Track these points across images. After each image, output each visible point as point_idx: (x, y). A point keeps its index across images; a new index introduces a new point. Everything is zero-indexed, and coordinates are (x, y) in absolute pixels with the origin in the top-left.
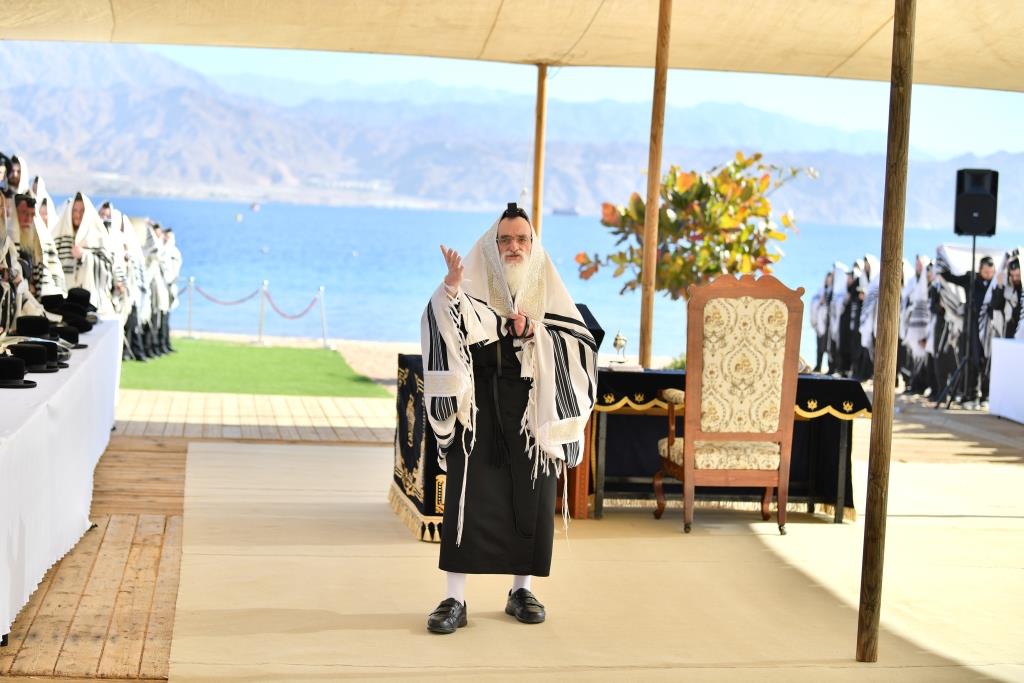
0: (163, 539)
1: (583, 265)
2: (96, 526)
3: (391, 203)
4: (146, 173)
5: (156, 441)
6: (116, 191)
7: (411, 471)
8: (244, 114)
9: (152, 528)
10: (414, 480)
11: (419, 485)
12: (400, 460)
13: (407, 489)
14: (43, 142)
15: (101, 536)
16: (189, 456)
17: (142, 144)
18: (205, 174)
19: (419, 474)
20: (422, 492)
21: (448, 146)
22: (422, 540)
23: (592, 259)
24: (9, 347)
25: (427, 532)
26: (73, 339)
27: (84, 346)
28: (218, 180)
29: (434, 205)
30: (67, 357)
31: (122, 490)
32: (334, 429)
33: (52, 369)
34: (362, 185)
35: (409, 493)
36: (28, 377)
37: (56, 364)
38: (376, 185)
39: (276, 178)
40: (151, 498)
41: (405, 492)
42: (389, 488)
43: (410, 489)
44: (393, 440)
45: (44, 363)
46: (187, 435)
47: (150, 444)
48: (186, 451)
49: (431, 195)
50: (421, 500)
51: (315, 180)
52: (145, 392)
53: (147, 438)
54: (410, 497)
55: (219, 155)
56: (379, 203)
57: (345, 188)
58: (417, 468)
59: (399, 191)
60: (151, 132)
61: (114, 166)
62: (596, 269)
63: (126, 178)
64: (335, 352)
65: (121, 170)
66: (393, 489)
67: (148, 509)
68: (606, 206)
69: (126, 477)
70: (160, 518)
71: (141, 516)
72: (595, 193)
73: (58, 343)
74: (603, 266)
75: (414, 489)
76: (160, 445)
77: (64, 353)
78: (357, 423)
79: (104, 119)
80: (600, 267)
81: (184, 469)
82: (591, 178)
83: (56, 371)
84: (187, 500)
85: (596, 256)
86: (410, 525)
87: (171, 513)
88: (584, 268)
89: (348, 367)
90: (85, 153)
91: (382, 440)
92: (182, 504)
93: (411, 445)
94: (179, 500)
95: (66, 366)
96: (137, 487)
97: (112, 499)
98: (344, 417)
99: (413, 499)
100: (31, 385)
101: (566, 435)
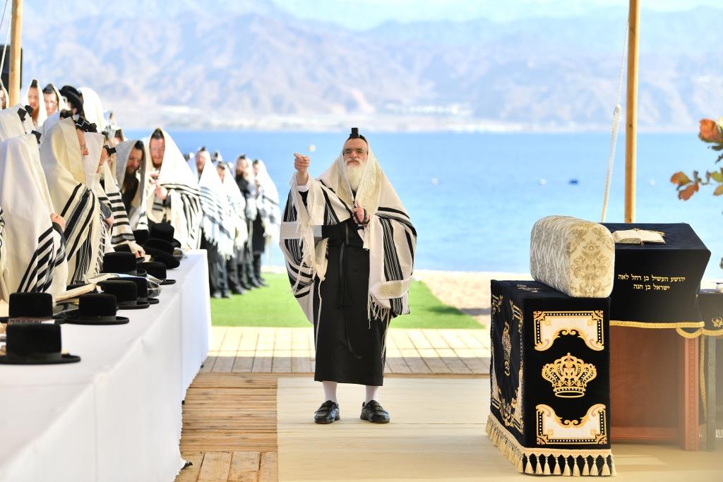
0: (258, 476)
1: (681, 184)
2: (191, 464)
3: (471, 128)
4: (217, 105)
5: (244, 377)
6: (185, 125)
7: (509, 401)
8: (316, 40)
9: (247, 465)
10: (513, 410)
11: (518, 415)
12: (496, 390)
13: (506, 420)
14: (110, 76)
15: (196, 473)
16: (279, 391)
17: (212, 75)
18: (278, 105)
19: (518, 404)
20: (522, 422)
21: (531, 65)
22: (524, 473)
23: (691, 177)
24: (99, 284)
25: (529, 464)
26: (161, 275)
27: (172, 282)
28: (292, 110)
29: (517, 128)
30: (157, 293)
31: (214, 427)
32: (424, 360)
33: (142, 305)
34: (440, 109)
35: (507, 424)
36: (120, 313)
37: (145, 300)
38: (455, 109)
39: (351, 106)
40: (244, 435)
41: (503, 423)
42: (487, 419)
43: (509, 421)
44: (488, 372)
45: (135, 299)
46: (275, 370)
47: (239, 381)
48: (276, 387)
49: (513, 118)
50: (521, 431)
51: (391, 106)
52: (231, 329)
53: (236, 374)
54: (509, 428)
55: (292, 83)
56: (458, 128)
57: (423, 114)
58: (515, 398)
59: (479, 114)
60: (221, 62)
61: (184, 99)
62: (696, 188)
63: (196, 111)
64: (420, 283)
65: (191, 102)
66: (490, 421)
67: (241, 446)
68: (704, 122)
69: (216, 414)
70: (254, 455)
71: (235, 453)
72: (692, 108)
73: (147, 279)
74: (703, 184)
75: (513, 420)
76: (249, 381)
77: (154, 289)
78: (448, 354)
79: (172, 50)
80: (700, 185)
81: (275, 404)
82: (687, 92)
83: (147, 307)
84: (279, 436)
85: (696, 173)
86: (510, 459)
87: (264, 449)
88: (683, 188)
89: (433, 298)
90: (153, 86)
91: (475, 372)
92: (275, 440)
93: (508, 375)
94: (272, 436)
95: (156, 302)
96: (229, 423)
97: (205, 436)
98: (434, 349)
99: (513, 430)
100: (124, 321)
101: (392, 293)
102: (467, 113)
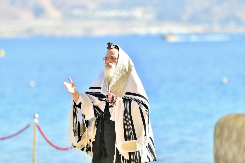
34: (124, 13)
38: (138, 13)
51: (77, 12)
56: (142, 31)
57: (108, 19)
101: (130, 148)
102: (150, 16)
